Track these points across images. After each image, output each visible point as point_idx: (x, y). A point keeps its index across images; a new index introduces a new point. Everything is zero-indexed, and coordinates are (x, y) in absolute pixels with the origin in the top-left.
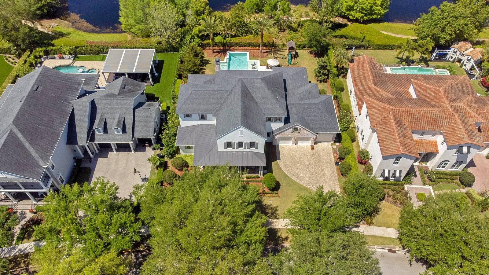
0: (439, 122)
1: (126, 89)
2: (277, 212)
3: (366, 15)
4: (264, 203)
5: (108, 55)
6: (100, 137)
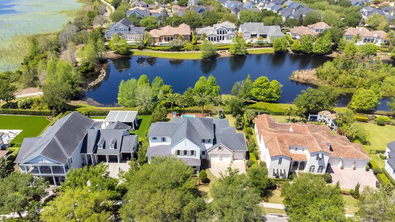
1: (119, 127)
2: (208, 195)
3: (267, 98)
4: (199, 190)
5: (107, 116)
6: (101, 151)
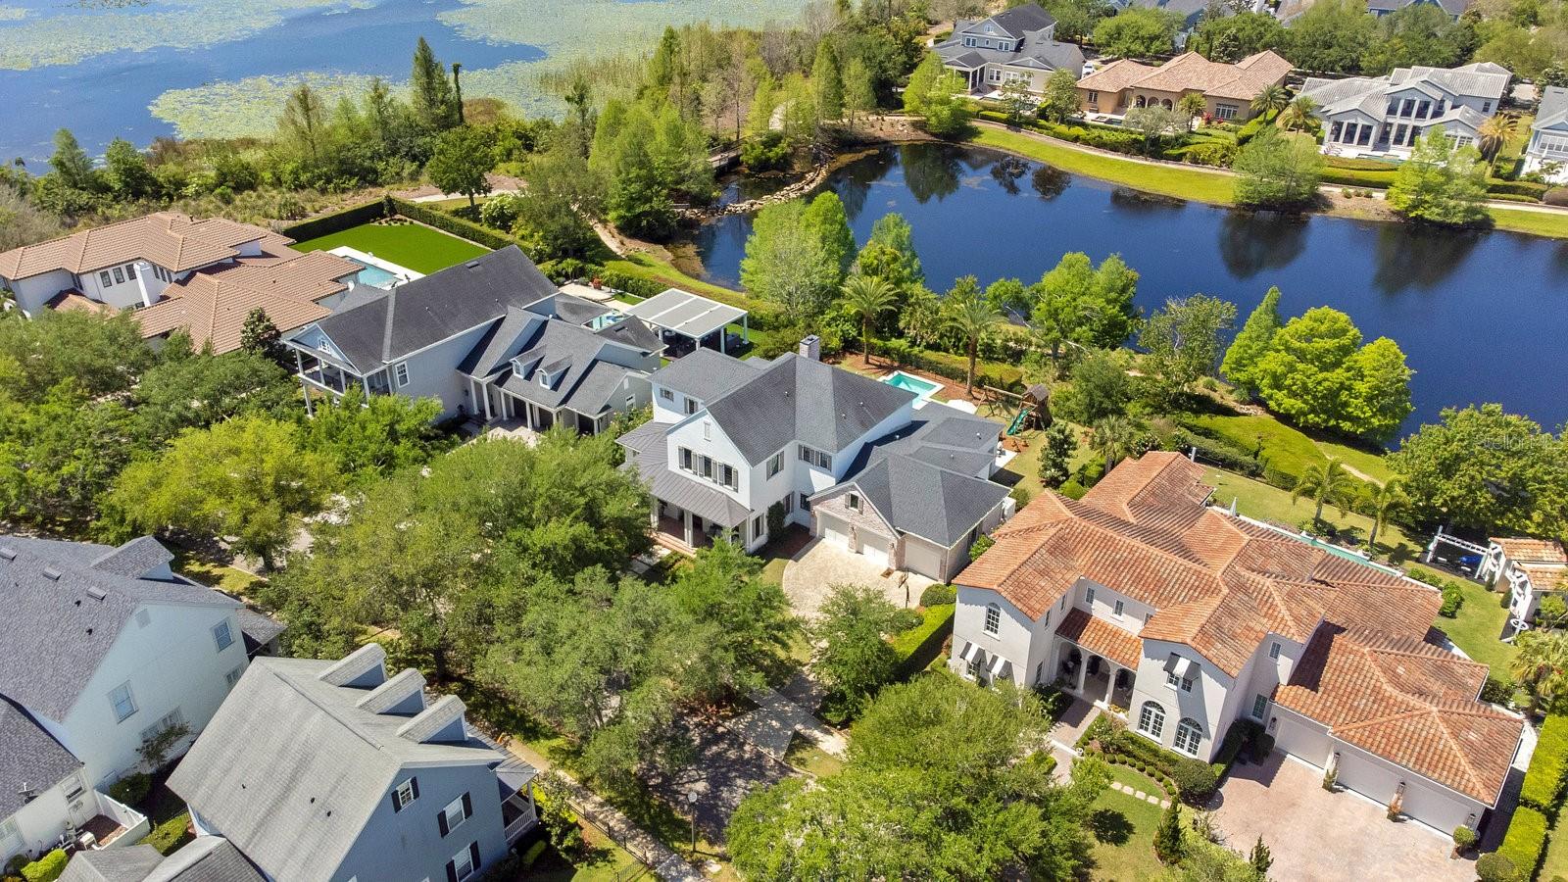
0: (1165, 589)
6: (516, 386)
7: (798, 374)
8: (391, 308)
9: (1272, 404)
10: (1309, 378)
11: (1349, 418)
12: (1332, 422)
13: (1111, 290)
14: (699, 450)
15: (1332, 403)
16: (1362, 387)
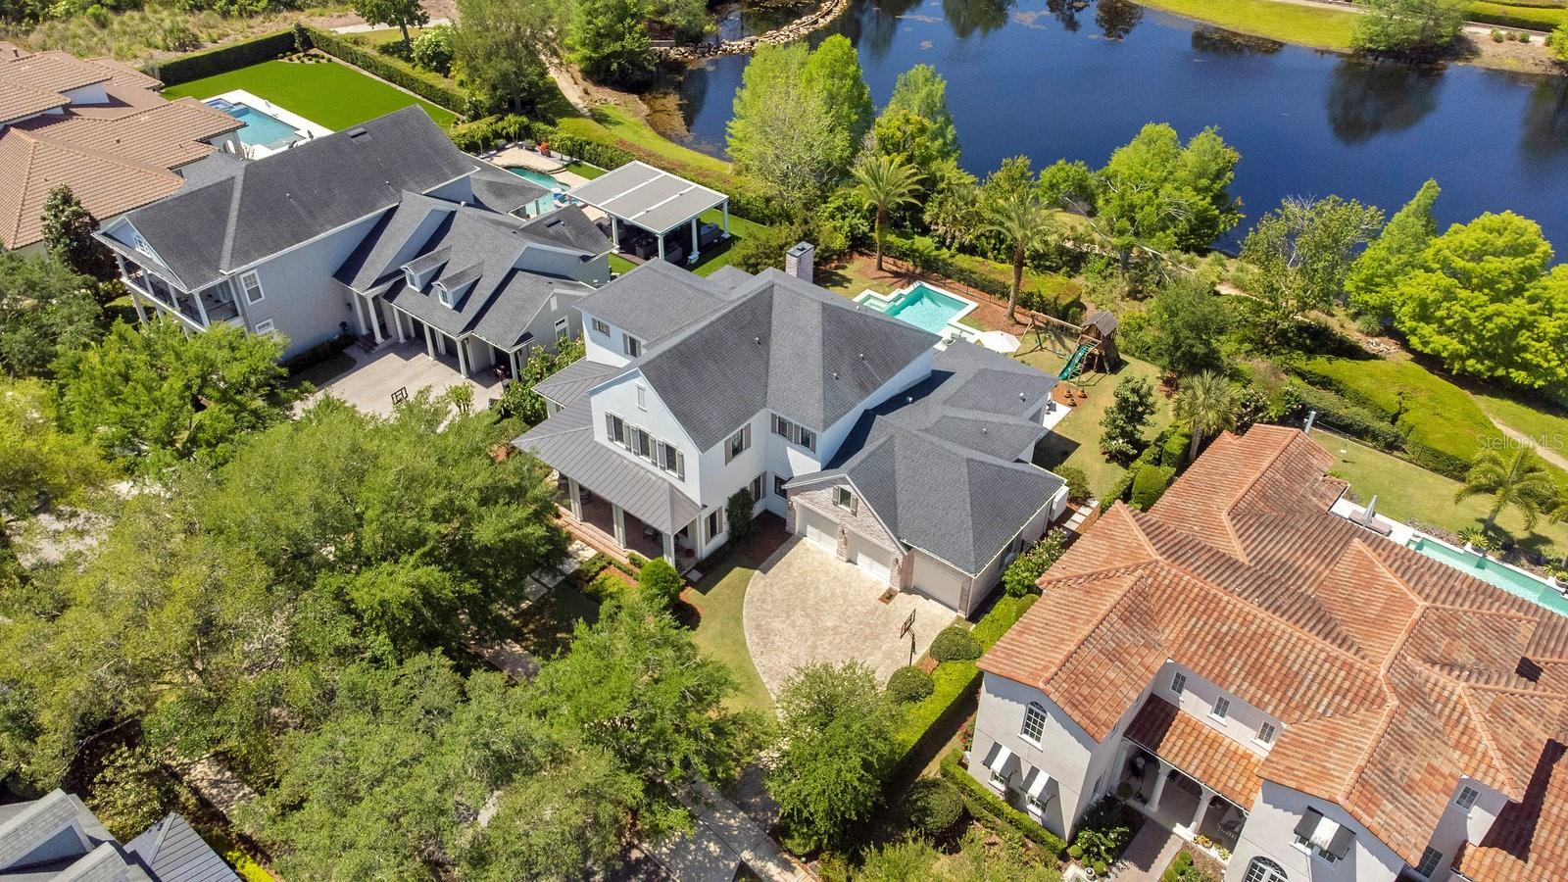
0: (1297, 690)
1: (553, 230)
6: (410, 302)
7: (776, 311)
8: (237, 195)
9: (1414, 341)
10: (1473, 309)
11: (1525, 366)
12: (1500, 372)
13: (1200, 176)
14: (633, 420)
15: (1504, 346)
16: (1549, 326)
